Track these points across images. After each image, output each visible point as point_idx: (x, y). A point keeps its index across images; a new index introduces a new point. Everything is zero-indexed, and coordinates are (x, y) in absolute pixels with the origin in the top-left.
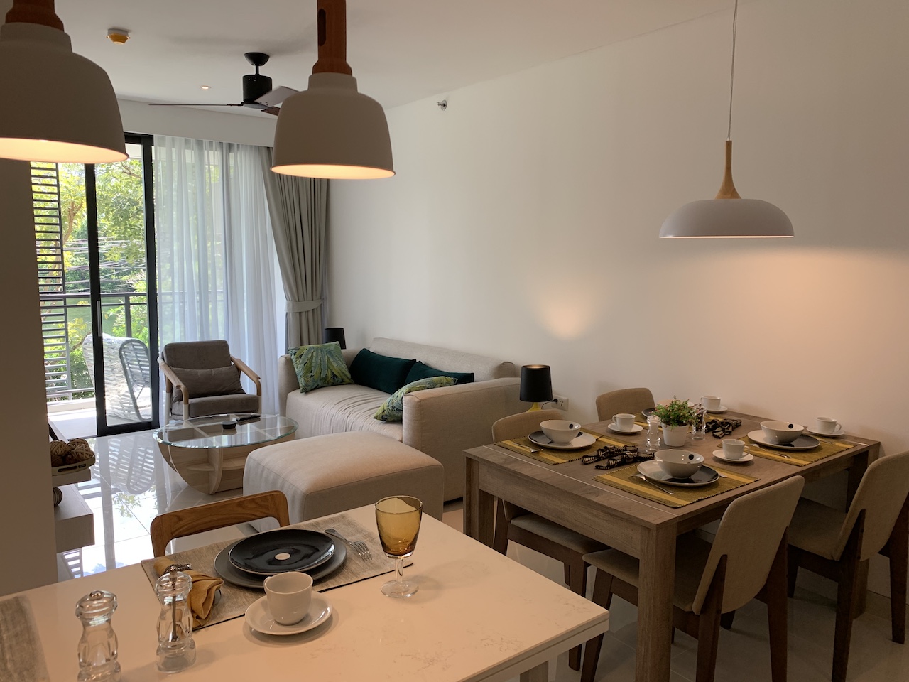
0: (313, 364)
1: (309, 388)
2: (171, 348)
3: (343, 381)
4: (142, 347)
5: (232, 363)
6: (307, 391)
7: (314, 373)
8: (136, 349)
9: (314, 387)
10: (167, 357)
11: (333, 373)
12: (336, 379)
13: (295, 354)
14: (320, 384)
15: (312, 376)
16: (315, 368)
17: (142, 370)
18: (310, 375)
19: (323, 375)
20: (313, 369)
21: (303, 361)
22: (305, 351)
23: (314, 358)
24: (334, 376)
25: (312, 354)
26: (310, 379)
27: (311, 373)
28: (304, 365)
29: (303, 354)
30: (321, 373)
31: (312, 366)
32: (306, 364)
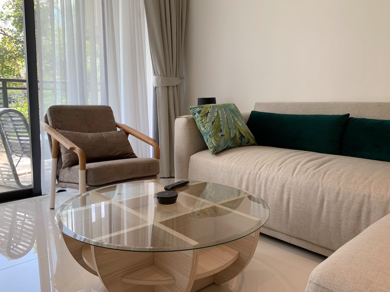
0: (221, 123)
1: (220, 149)
2: (55, 111)
3: (248, 142)
5: (118, 129)
6: (218, 152)
7: (224, 133)
8: (13, 121)
9: (225, 147)
10: (52, 119)
11: (240, 133)
12: (244, 140)
13: (199, 112)
14: (230, 145)
15: (222, 135)
16: (224, 128)
17: (20, 140)
18: (220, 134)
19: (232, 135)
20: (222, 128)
21: (210, 119)
22: (210, 110)
23: (221, 116)
24: (242, 136)
25: (218, 112)
26: (220, 139)
27: (221, 133)
28: (212, 124)
29: (208, 112)
30: (230, 133)
31: (220, 125)
32: (214, 123)
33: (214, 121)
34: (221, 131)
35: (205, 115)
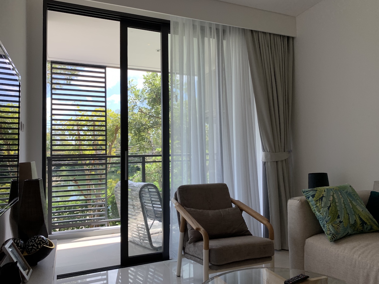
0: (338, 208)
1: (339, 236)
2: (183, 190)
3: (371, 229)
4: (154, 190)
5: (234, 206)
6: (336, 239)
7: (341, 219)
8: (150, 192)
9: (345, 234)
10: (181, 198)
11: (361, 219)
12: (365, 226)
13: (313, 196)
14: (350, 232)
15: (340, 222)
16: (341, 213)
17: (154, 207)
18: (338, 221)
19: (352, 222)
20: (339, 213)
21: (326, 203)
22: (324, 194)
23: (337, 201)
24: (363, 223)
25: (333, 196)
26: (339, 226)
27: (339, 219)
28: (328, 209)
29: (323, 196)
30: (349, 219)
31: (337, 211)
32: (330, 208)
33: (330, 206)
34: (338, 217)
35: (320, 199)
